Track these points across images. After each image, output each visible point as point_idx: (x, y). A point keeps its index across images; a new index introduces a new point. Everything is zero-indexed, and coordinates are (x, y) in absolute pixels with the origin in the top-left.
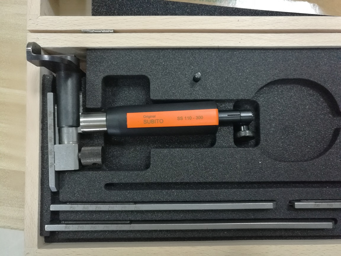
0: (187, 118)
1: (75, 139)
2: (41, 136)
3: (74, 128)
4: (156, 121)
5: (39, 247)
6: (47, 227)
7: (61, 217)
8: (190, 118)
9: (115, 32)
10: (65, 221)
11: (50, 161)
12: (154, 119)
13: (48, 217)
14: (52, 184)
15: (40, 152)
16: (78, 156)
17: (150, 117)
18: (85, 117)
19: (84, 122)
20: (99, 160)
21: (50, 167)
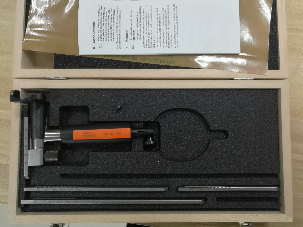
0: (111, 134)
1: (42, 146)
2: (20, 144)
3: (41, 139)
4: (91, 135)
5: (18, 214)
6: (22, 202)
7: (32, 195)
8: (112, 134)
9: (68, 79)
10: (34, 198)
11: (25, 160)
12: (90, 134)
13: (23, 195)
14: (26, 175)
15: (19, 154)
16: (43, 157)
17: (87, 133)
18: (48, 132)
19: (47, 135)
20: (56, 159)
21: (25, 164)
